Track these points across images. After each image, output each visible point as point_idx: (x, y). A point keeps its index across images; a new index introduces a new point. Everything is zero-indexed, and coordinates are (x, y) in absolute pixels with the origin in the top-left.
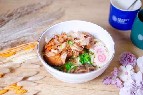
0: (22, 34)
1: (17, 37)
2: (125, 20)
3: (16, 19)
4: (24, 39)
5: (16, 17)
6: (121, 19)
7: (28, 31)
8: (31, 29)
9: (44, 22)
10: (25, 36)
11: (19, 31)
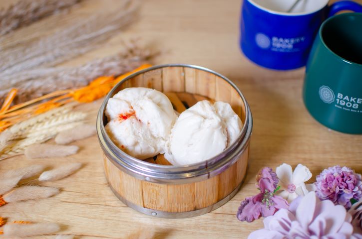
0: (25, 73)
1: (11, 80)
2: (292, 41)
3: (8, 33)
4: (31, 85)
5: (8, 28)
6: (281, 40)
7: (41, 64)
8: (50, 56)
9: (86, 37)
10: (34, 76)
11: (17, 63)
